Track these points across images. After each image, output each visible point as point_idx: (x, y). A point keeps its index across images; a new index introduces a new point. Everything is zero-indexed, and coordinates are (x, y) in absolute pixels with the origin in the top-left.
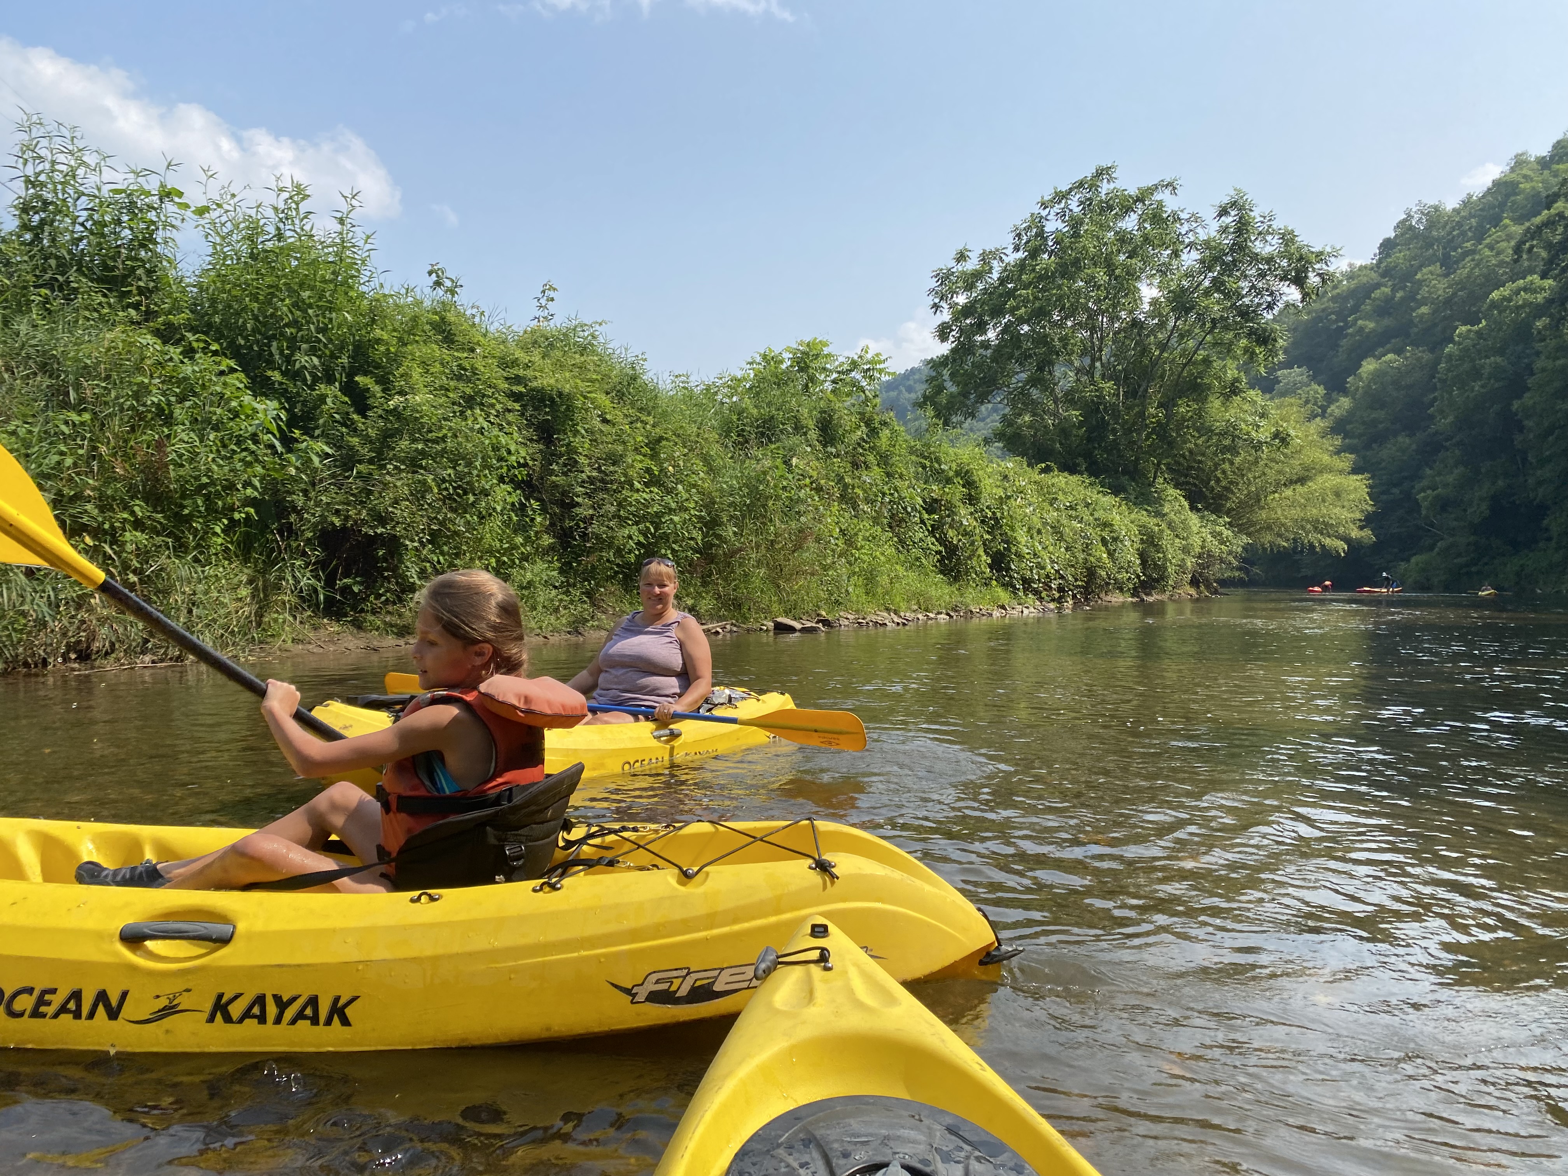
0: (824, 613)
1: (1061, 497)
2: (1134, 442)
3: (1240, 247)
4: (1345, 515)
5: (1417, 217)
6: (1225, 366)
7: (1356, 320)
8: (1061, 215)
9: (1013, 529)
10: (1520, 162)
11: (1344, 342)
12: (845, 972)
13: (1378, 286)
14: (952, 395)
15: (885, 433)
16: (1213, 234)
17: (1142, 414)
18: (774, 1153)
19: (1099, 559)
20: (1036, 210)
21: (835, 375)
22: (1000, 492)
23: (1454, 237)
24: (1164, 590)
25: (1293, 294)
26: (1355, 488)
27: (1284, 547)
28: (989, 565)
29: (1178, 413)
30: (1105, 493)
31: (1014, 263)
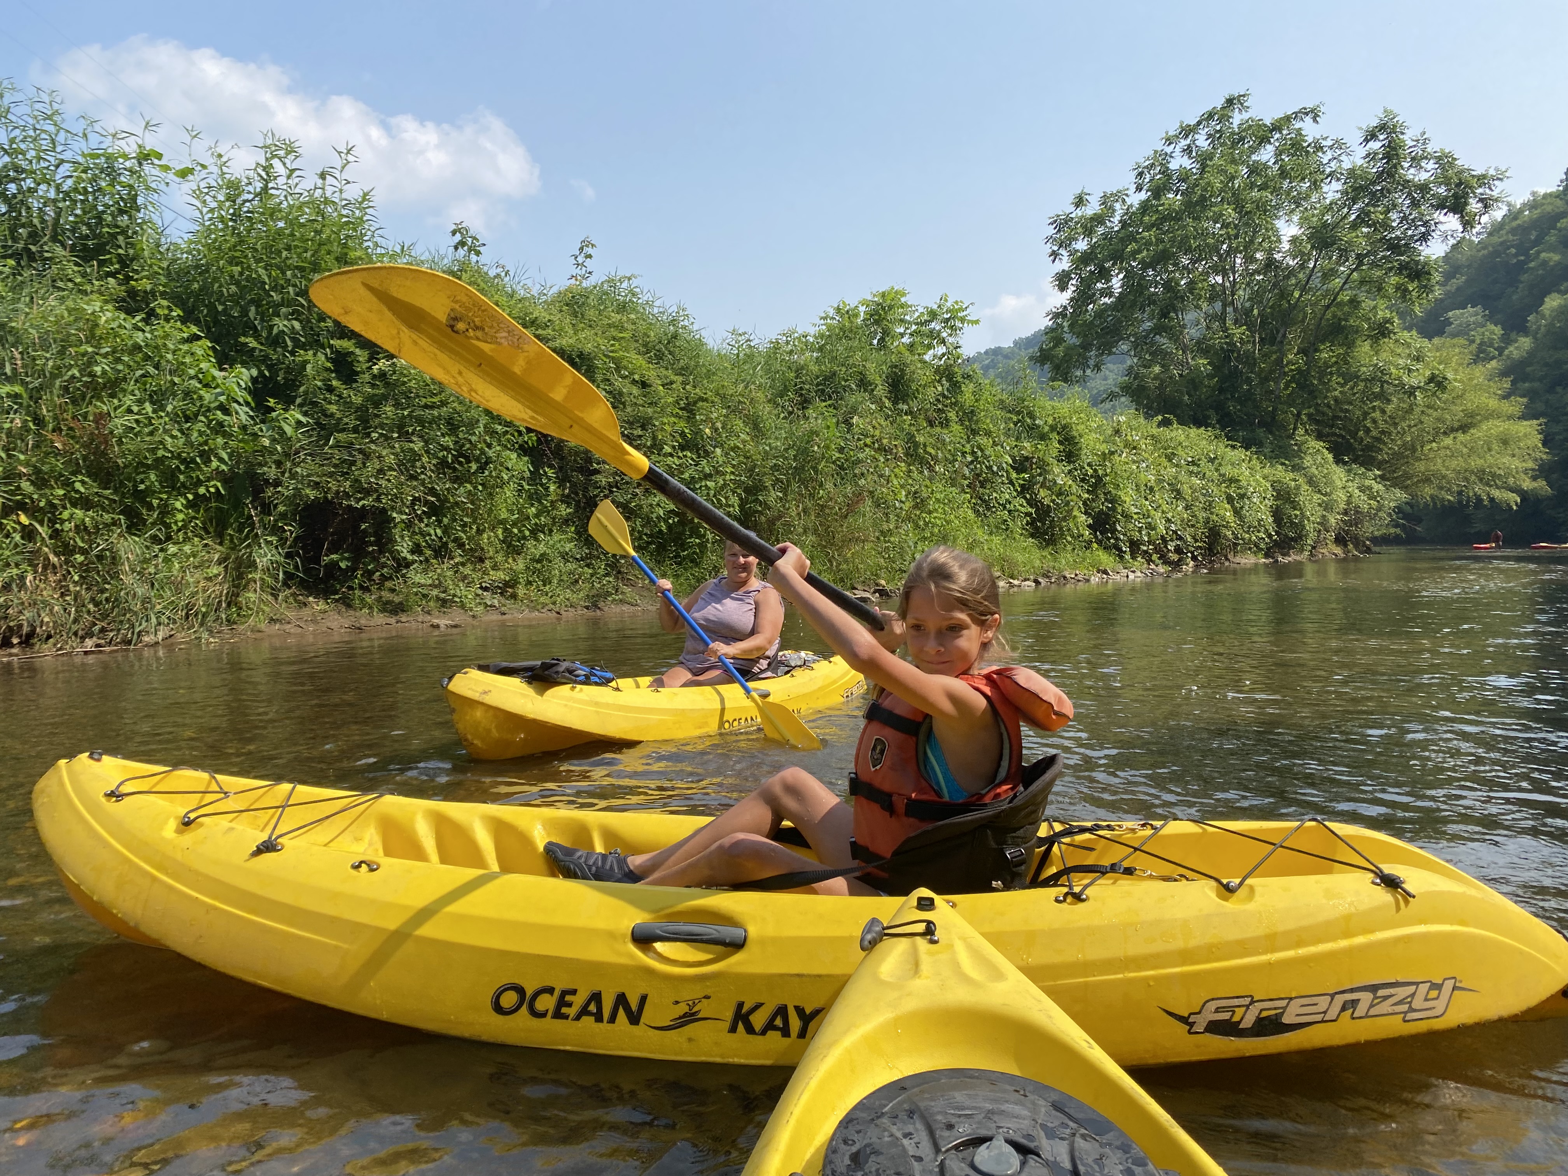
0: (883, 582)
1: (1180, 451)
2: (1272, 392)
3: (1390, 173)
4: (1516, 464)
6: (1375, 307)
7: (1538, 253)
8: (1188, 150)
9: (1117, 487)
11: (1525, 277)
12: (951, 946)
14: (1069, 348)
15: (968, 389)
16: (1360, 162)
17: (1279, 362)
18: (878, 1122)
19: (1223, 518)
20: (1159, 146)
21: (914, 327)
22: (1104, 448)
24: (1302, 550)
25: (1450, 222)
26: (1525, 435)
27: (1449, 500)
28: (1089, 526)
29: (1320, 359)
30: (1233, 447)
31: (1136, 205)
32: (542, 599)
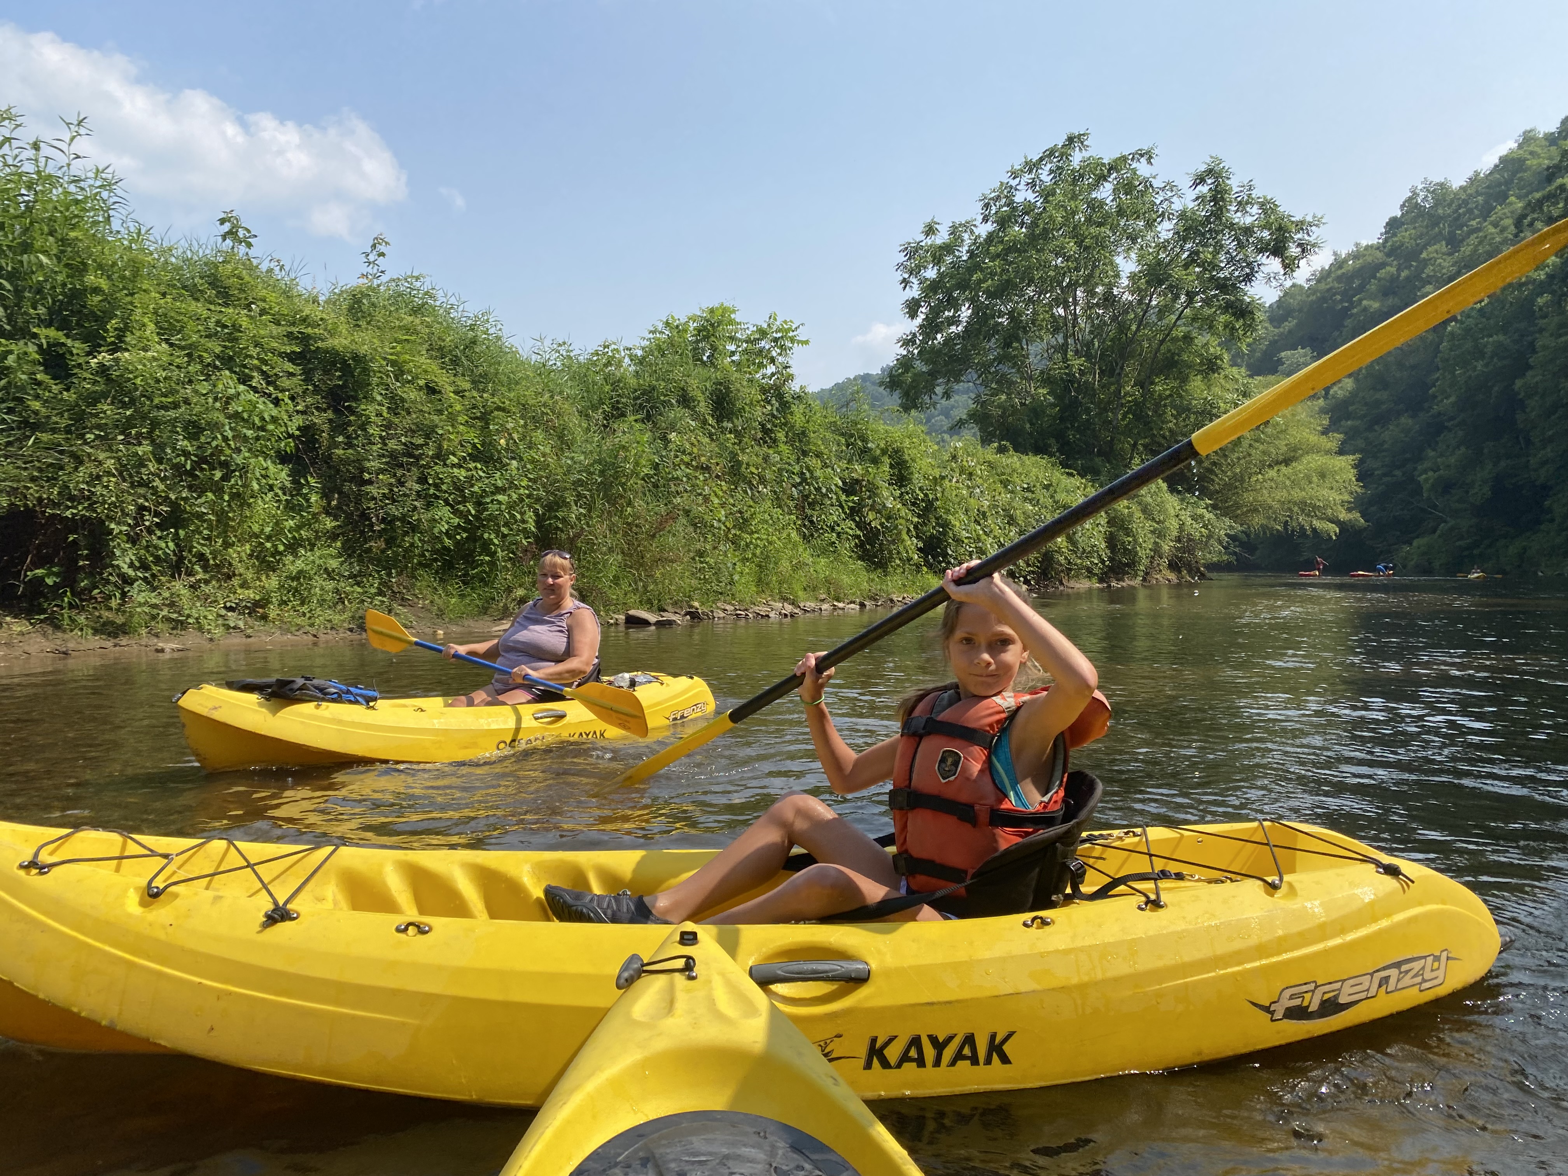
0: (696, 604)
1: (1015, 478)
2: (1110, 422)
3: (1217, 215)
4: (1334, 496)
5: (1422, 194)
6: (1206, 344)
7: (1360, 300)
8: (1032, 185)
9: (948, 511)
10: (1528, 138)
11: (1348, 322)
12: (709, 982)
13: (1383, 265)
14: (918, 375)
16: (1191, 205)
17: (1118, 393)
20: (1005, 179)
21: (744, 345)
22: (937, 473)
23: (1460, 215)
24: (1136, 575)
25: (1273, 264)
26: (1341, 469)
27: (1277, 530)
28: (920, 550)
29: (1155, 391)
30: (1070, 475)
31: (984, 235)
32: (299, 621)
